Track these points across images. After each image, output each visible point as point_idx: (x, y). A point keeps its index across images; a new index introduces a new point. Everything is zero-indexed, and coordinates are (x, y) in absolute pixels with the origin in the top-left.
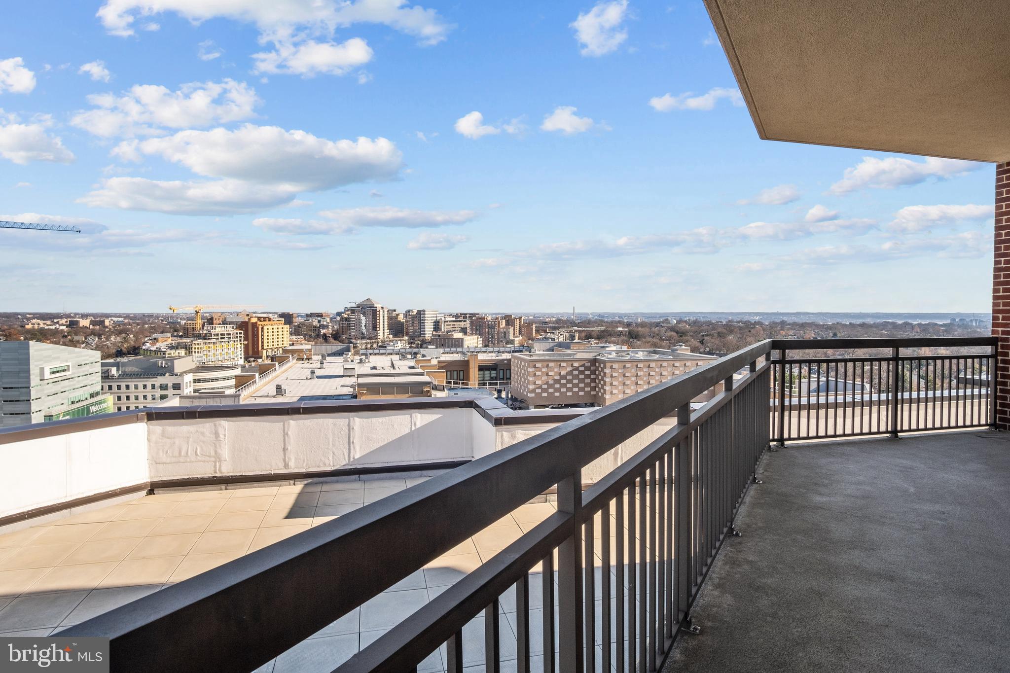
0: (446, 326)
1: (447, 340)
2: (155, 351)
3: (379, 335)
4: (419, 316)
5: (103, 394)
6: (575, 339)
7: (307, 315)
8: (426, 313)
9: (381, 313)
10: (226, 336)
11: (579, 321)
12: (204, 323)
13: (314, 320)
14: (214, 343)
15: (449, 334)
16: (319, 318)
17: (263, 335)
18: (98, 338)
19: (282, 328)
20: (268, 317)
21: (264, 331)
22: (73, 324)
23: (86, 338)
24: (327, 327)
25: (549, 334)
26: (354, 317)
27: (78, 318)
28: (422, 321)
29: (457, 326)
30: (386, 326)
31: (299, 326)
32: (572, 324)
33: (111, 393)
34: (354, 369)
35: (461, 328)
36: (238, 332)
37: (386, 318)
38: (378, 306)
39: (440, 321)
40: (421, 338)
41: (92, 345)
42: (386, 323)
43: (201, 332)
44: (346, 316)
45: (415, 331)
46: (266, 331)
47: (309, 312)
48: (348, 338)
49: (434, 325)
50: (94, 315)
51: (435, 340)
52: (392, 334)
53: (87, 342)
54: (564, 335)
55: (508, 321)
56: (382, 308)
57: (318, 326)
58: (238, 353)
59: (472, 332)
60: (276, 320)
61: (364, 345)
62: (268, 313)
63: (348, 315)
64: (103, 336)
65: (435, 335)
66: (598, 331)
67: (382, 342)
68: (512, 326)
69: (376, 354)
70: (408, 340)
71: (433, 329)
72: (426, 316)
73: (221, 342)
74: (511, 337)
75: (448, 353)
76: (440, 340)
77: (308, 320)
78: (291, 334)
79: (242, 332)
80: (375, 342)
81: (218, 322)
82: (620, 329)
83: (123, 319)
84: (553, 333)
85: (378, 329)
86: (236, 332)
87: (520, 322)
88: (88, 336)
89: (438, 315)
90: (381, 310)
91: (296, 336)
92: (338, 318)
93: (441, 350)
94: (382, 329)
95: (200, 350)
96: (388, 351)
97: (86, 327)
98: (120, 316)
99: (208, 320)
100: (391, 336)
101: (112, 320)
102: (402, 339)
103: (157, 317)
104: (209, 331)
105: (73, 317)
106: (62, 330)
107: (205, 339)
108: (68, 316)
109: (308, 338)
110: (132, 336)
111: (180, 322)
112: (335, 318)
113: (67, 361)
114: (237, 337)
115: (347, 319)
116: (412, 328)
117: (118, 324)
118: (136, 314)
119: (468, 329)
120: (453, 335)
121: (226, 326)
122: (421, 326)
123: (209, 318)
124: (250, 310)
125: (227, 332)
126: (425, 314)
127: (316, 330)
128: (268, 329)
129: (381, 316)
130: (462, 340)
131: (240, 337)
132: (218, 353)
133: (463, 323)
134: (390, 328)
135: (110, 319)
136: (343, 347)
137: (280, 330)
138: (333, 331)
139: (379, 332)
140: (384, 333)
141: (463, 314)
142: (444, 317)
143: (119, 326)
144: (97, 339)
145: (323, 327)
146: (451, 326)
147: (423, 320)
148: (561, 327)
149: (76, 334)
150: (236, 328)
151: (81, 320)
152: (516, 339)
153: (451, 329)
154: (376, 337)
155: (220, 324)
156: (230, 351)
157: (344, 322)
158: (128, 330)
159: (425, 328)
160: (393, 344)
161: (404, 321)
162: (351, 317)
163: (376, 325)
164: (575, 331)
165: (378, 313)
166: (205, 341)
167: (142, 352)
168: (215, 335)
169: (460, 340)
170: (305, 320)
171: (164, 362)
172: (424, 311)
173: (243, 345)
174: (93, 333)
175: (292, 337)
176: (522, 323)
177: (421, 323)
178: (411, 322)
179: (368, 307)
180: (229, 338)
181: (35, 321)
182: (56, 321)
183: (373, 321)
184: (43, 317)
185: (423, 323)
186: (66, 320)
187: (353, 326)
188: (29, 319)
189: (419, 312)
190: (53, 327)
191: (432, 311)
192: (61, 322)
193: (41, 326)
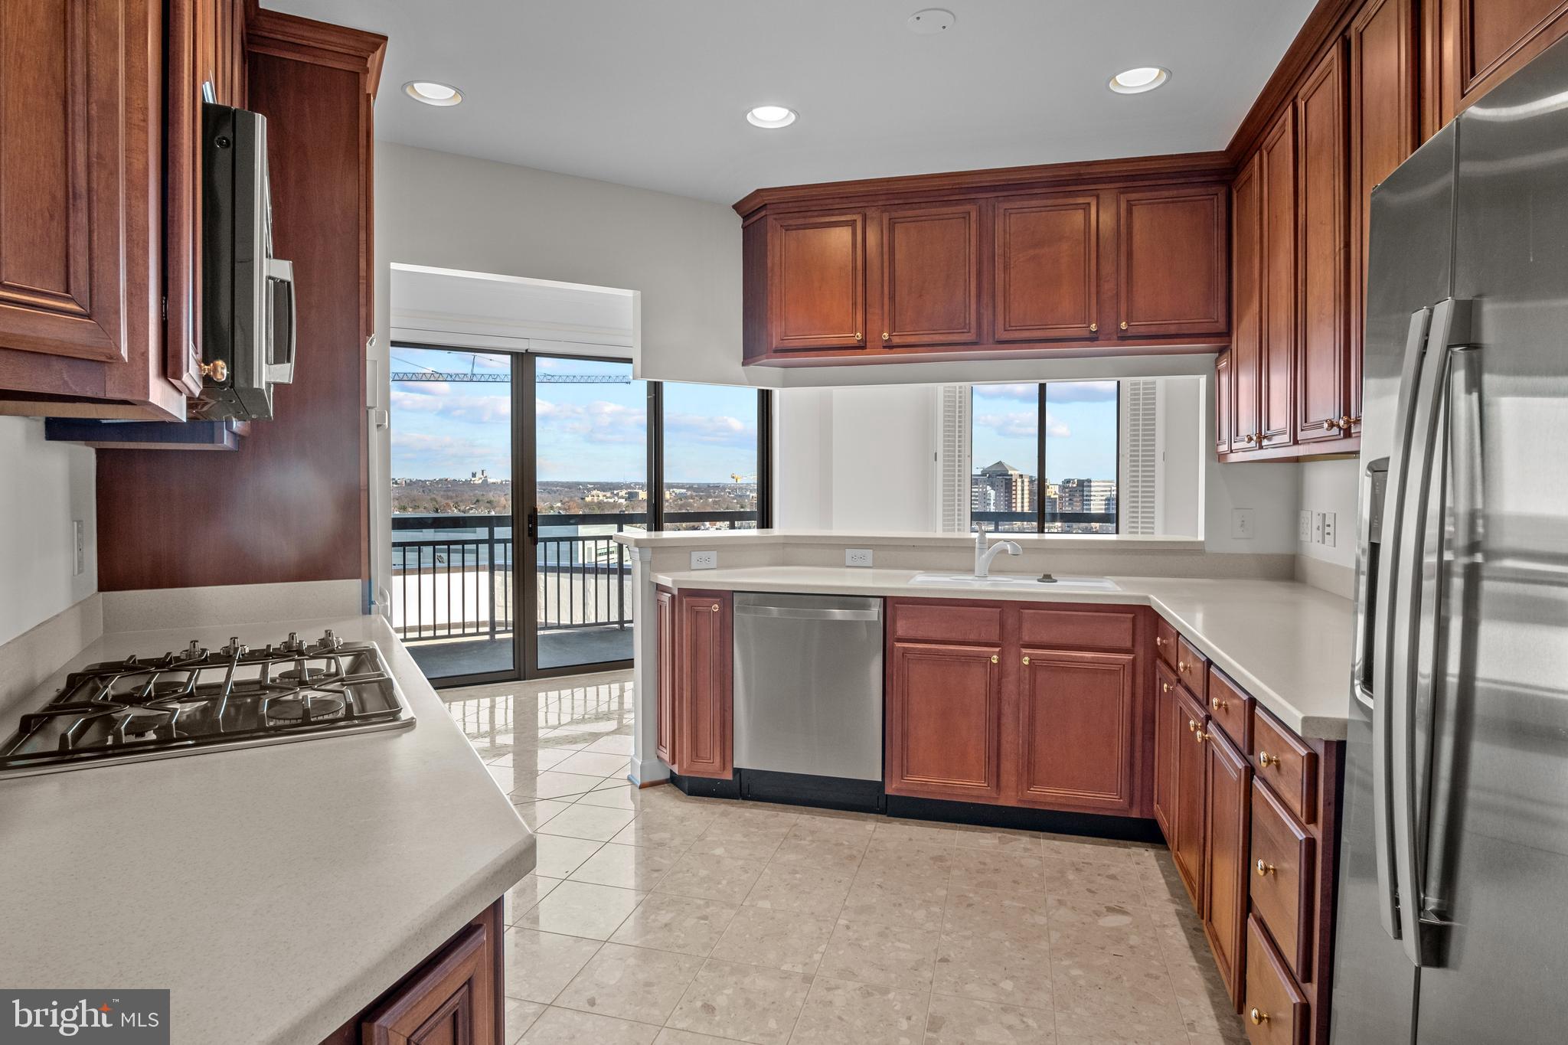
4: (1081, 489)
8: (1092, 484)
9: (1019, 484)
26: (978, 490)
28: (1085, 498)
30: (1026, 504)
37: (1026, 492)
38: (1015, 473)
42: (1026, 500)
56: (1021, 476)
70: (1061, 527)
72: (1092, 489)
90: (1019, 480)
98: (681, 486)
101: (673, 492)
103: (724, 488)
105: (633, 488)
106: (621, 504)
108: (628, 486)
111: (749, 495)
126: (1090, 486)
129: (1019, 488)
134: (1032, 507)
135: (671, 490)
161: (1057, 496)
163: (1011, 503)
165: (1014, 484)
178: (1068, 499)
179: (999, 475)
181: (594, 492)
182: (615, 492)
183: (1006, 497)
184: (603, 487)
185: (1086, 500)
186: (626, 491)
187: (976, 504)
188: (589, 490)
189: (1081, 483)
190: (612, 500)
191: (1104, 482)
192: (620, 494)
193: (601, 498)
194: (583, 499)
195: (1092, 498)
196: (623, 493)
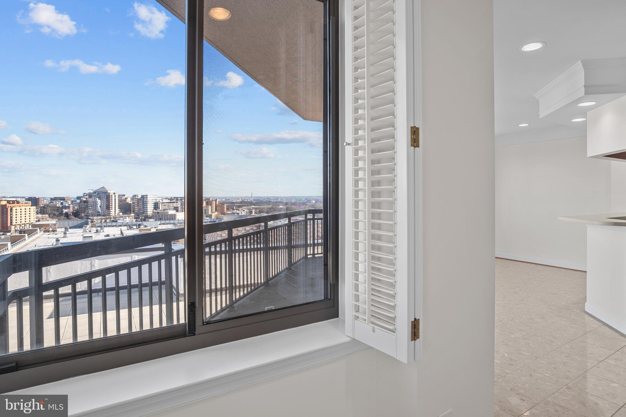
0: (163, 206)
1: (164, 216)
3: (111, 213)
4: (143, 199)
6: (252, 214)
7: (52, 199)
8: (148, 197)
9: (113, 197)
11: (255, 202)
13: (57, 202)
15: (165, 211)
16: (62, 201)
17: (12, 214)
19: (30, 209)
20: (16, 201)
21: (13, 211)
24: (69, 207)
25: (235, 210)
26: (91, 200)
29: (171, 206)
30: (117, 206)
31: (44, 207)
32: (251, 203)
34: (92, 237)
35: (174, 207)
37: (117, 201)
38: (111, 192)
39: (159, 202)
40: (144, 215)
42: (117, 204)
44: (84, 199)
45: (140, 210)
47: (53, 197)
48: (86, 215)
49: (154, 206)
51: (155, 216)
52: (121, 212)
54: (245, 211)
55: (208, 202)
56: (114, 193)
57: (61, 207)
59: (182, 210)
60: (24, 202)
61: (99, 220)
62: (16, 197)
63: (87, 199)
65: (155, 212)
66: (267, 208)
67: (114, 218)
68: (210, 205)
69: (109, 226)
70: (134, 216)
71: (153, 208)
74: (210, 213)
75: (164, 224)
76: (159, 215)
77: (53, 203)
78: (37, 213)
80: (108, 218)
82: (281, 207)
84: (238, 210)
85: (111, 209)
87: (216, 203)
89: (157, 198)
90: (113, 195)
91: (41, 214)
92: (78, 201)
93: (159, 222)
94: (113, 208)
96: (118, 224)
100: (121, 213)
102: (129, 215)
109: (52, 216)
112: (75, 201)
115: (85, 202)
116: (138, 208)
119: (179, 208)
120: (168, 212)
122: (144, 206)
126: (147, 198)
127: (59, 210)
128: (16, 210)
129: (113, 199)
130: (175, 215)
133: (175, 204)
134: (120, 207)
136: (83, 222)
137: (28, 210)
138: (74, 210)
139: (111, 211)
140: (115, 211)
141: (175, 198)
142: (162, 200)
145: (66, 207)
146: (167, 206)
147: (146, 202)
148: (244, 206)
152: (213, 214)
153: (167, 208)
154: (109, 214)
157: (83, 204)
159: (147, 208)
160: (122, 219)
161: (132, 202)
162: (89, 200)
163: (109, 206)
164: (253, 208)
165: (111, 197)
169: (174, 215)
170: (50, 203)
172: (147, 196)
175: (38, 216)
176: (217, 203)
177: (144, 204)
178: (137, 203)
179: (103, 193)
183: (107, 203)
185: (145, 204)
187: (90, 207)
189: (143, 197)
191: (153, 196)
195: (148, 203)
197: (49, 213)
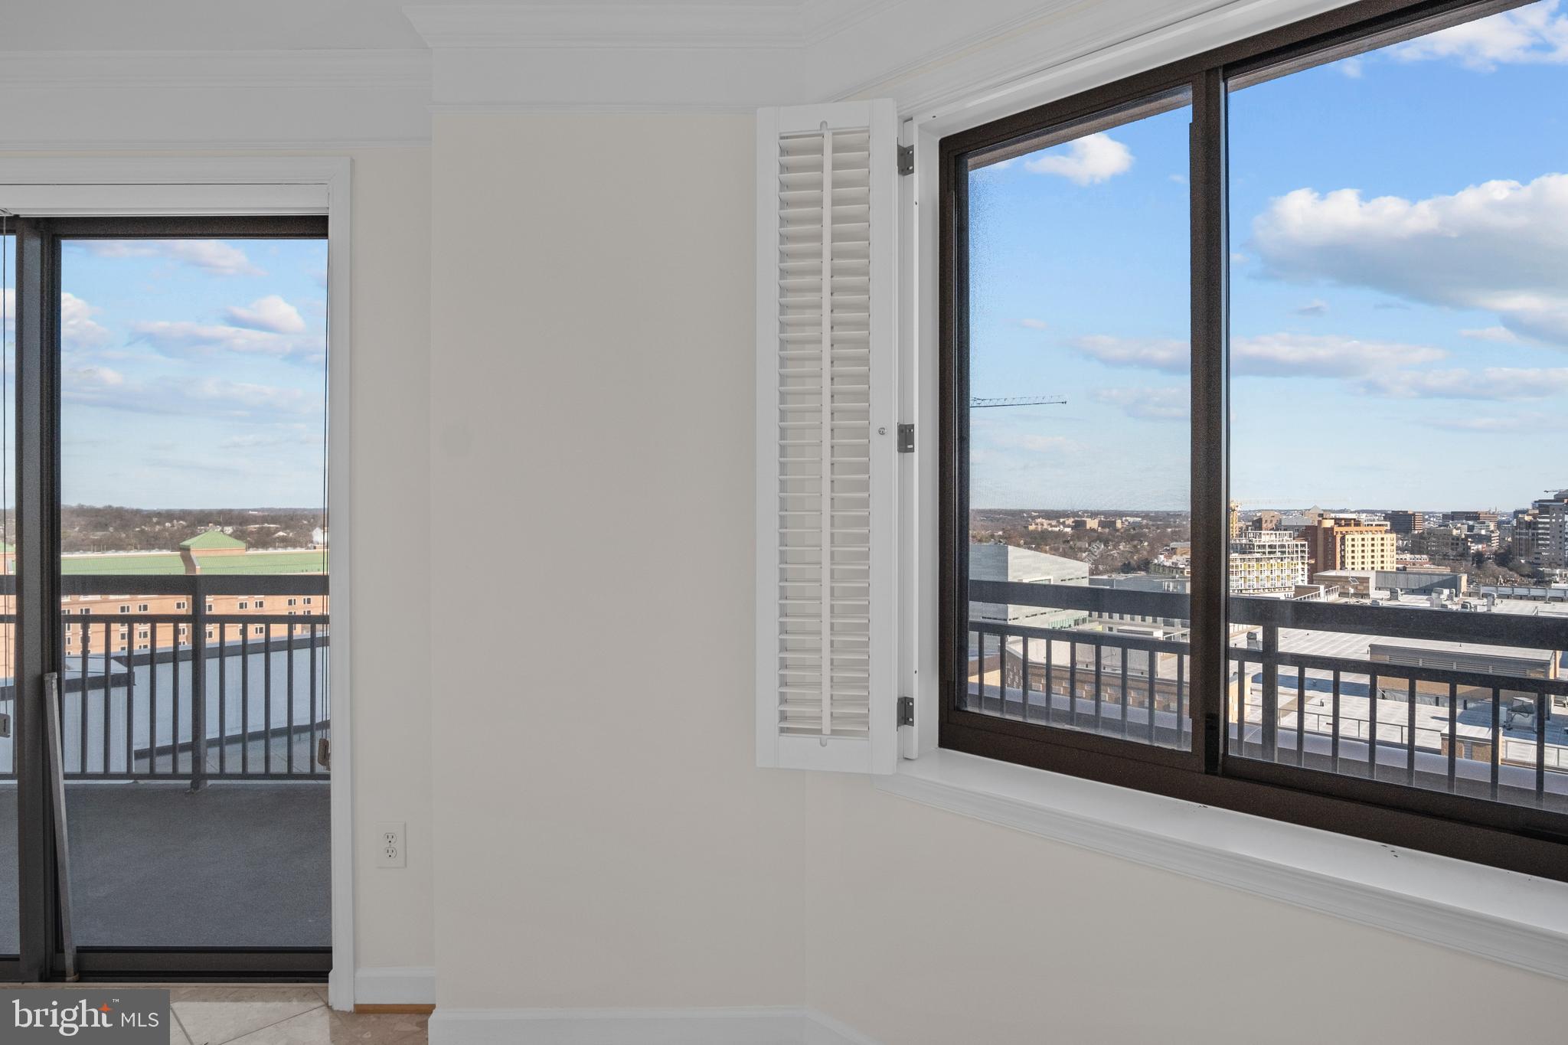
2: (1170, 567)
5: (1090, 621)
7: (1446, 517)
10: (1277, 550)
12: (1247, 527)
13: (1459, 525)
14: (1258, 560)
16: (1471, 523)
17: (1344, 550)
18: (1105, 546)
19: (1382, 539)
20: (1354, 519)
21: (1347, 543)
22: (1079, 525)
23: (1089, 545)
24: (1487, 539)
26: (1548, 520)
27: (1087, 517)
31: (1421, 536)
33: (1100, 623)
36: (1299, 543)
41: (1096, 554)
43: (1238, 542)
44: (1530, 518)
46: (1349, 543)
47: (1449, 510)
48: (1532, 563)
50: (1105, 514)
53: (1090, 551)
57: (1463, 536)
58: (1297, 579)
60: (1374, 523)
62: (1359, 512)
63: (1535, 516)
64: (1111, 543)
73: (1269, 559)
77: (1446, 526)
78: (1401, 550)
79: (1306, 543)
81: (1270, 526)
83: (1140, 519)
86: (1295, 542)
88: (1093, 541)
91: (1411, 554)
92: (1514, 523)
95: (1234, 570)
97: (1093, 530)
98: (1136, 515)
99: (1253, 522)
101: (1126, 520)
104: (1250, 541)
105: (1081, 516)
106: (1066, 533)
107: (1244, 553)
108: (1075, 514)
109: (1440, 559)
110: (1146, 544)
112: (1507, 523)
113: (1049, 574)
114: (1297, 552)
115: (1532, 525)
117: (1134, 526)
118: (1158, 512)
121: (1278, 532)
123: (1255, 519)
124: (1324, 506)
125: (1280, 543)
127: (1457, 544)
128: (1353, 540)
131: (1302, 551)
132: (1264, 576)
135: (1124, 519)
137: (1378, 542)
138: (1500, 547)
143: (1134, 529)
144: (1103, 546)
145: (1478, 539)
149: (1079, 539)
150: (1298, 537)
151: (1088, 520)
155: (1272, 529)
156: (1284, 575)
157: (1525, 531)
158: (1144, 535)
162: (1542, 520)
166: (1244, 556)
167: (1152, 568)
168: (1259, 546)
170: (1439, 526)
171: (1171, 585)
173: (1306, 565)
174: (1100, 538)
175: (1403, 556)
180: (1283, 553)
181: (1039, 520)
182: (1062, 520)
184: (1049, 515)
186: (1072, 520)
187: (1545, 539)
188: (1034, 518)
190: (1057, 529)
192: (1067, 523)
193: (1045, 527)
194: (1026, 527)
196: (1070, 521)
197: (1433, 551)
